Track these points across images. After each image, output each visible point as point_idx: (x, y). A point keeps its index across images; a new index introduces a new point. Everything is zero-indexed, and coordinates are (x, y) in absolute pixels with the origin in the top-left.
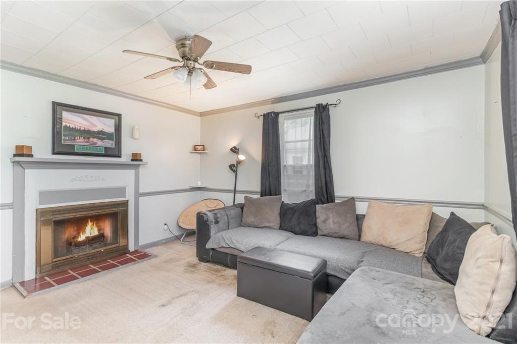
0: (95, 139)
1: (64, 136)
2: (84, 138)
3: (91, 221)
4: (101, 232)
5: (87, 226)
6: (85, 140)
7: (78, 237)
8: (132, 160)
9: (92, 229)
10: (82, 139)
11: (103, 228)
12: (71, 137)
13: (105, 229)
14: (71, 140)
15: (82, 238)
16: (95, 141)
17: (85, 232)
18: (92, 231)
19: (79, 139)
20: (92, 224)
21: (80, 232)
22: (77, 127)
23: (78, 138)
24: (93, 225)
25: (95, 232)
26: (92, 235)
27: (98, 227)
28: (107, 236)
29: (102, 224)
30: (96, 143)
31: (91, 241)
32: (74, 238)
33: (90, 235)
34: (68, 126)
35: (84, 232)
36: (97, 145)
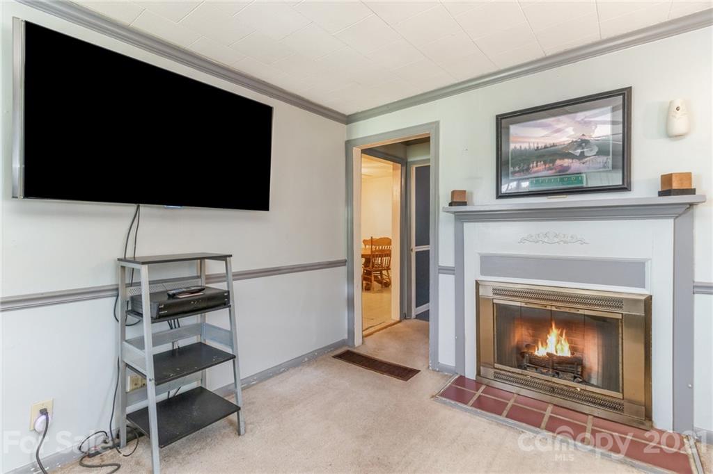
0: (566, 160)
1: (512, 166)
2: (545, 164)
3: (557, 327)
4: (577, 355)
5: (549, 333)
6: (547, 166)
7: (534, 346)
8: (661, 194)
9: (558, 341)
10: (541, 166)
11: (580, 347)
12: (522, 165)
13: (586, 351)
14: (523, 171)
15: (541, 352)
16: (566, 165)
17: (547, 344)
18: (559, 346)
19: (537, 166)
20: (559, 332)
21: (538, 341)
22: (532, 145)
23: (535, 165)
24: (561, 335)
25: (564, 351)
26: (559, 354)
27: (570, 342)
28: (591, 369)
29: (578, 340)
30: (568, 168)
31: (557, 366)
32: (528, 346)
33: (555, 353)
34: (518, 147)
35: (545, 343)
36: (568, 173)
